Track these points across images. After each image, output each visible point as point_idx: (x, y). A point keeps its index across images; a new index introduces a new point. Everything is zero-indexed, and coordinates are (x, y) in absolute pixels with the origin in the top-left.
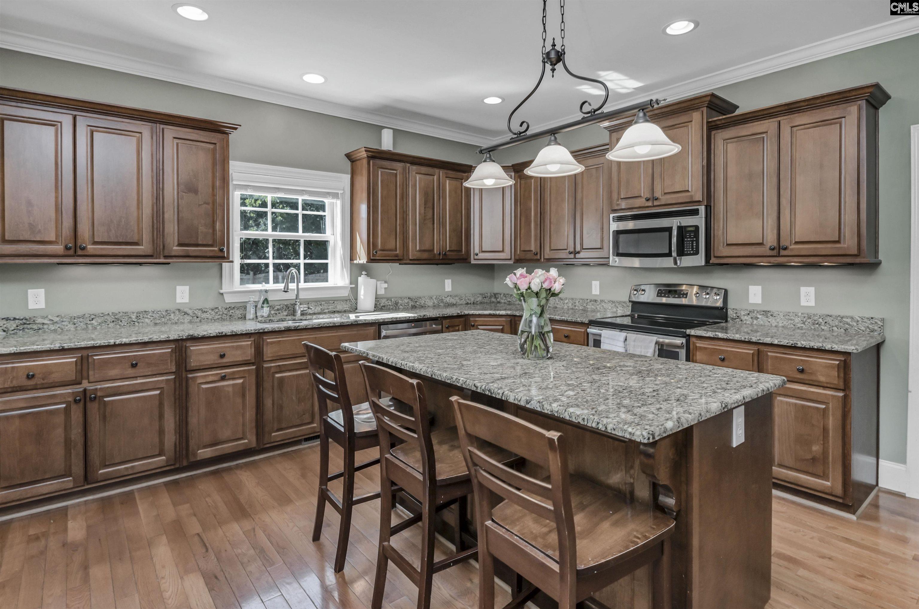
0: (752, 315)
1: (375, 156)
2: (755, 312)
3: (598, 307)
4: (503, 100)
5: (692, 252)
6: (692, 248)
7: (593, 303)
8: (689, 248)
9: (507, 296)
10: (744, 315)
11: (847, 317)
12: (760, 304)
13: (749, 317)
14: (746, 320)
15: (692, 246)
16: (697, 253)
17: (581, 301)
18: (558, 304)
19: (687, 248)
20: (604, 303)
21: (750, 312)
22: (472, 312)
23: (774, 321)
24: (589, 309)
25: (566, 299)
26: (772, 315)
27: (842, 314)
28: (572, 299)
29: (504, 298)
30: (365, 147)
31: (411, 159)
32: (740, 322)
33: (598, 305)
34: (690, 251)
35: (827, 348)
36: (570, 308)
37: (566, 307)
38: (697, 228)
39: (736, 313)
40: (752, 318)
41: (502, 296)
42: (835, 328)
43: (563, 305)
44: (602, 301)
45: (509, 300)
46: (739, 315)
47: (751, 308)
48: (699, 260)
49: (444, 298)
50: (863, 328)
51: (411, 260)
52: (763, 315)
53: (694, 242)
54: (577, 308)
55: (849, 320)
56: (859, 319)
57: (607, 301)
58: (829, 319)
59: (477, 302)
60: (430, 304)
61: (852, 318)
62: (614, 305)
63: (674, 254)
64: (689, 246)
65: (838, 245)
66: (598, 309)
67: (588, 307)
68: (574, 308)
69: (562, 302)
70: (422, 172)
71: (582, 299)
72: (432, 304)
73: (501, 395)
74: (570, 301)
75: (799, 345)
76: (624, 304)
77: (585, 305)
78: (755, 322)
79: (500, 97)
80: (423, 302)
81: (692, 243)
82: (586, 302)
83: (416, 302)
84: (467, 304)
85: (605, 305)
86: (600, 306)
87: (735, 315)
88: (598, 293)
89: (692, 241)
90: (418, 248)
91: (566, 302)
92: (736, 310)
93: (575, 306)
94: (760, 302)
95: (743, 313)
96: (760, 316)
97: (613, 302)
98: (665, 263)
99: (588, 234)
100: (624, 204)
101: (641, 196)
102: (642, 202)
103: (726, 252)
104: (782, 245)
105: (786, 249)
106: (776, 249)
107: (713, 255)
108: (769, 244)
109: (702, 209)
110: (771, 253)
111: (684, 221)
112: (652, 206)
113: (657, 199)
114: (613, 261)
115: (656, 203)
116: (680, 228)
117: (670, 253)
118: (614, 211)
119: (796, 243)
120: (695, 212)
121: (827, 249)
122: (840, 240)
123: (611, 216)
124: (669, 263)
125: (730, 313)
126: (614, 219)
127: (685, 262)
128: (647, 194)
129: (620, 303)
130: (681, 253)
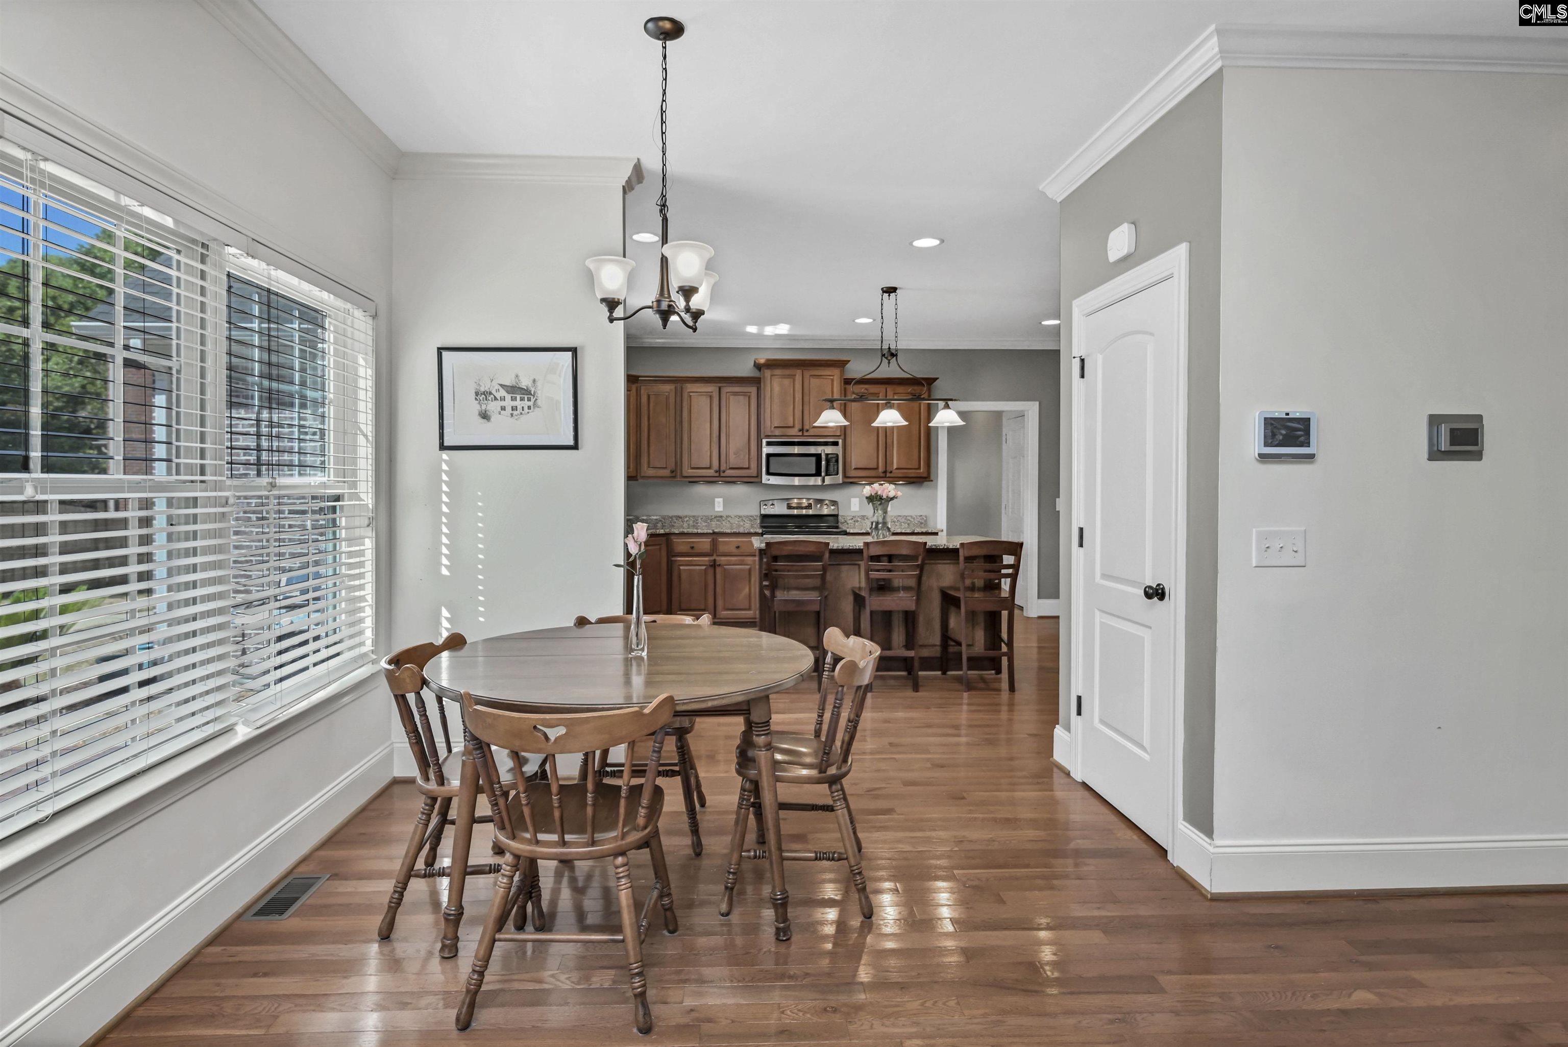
0: (854, 519)
2: (857, 517)
5: (833, 473)
6: (834, 470)
7: (719, 518)
10: (849, 520)
12: (857, 511)
14: (850, 523)
15: (834, 468)
16: (836, 474)
17: (708, 518)
18: (675, 522)
20: (729, 519)
21: (853, 516)
25: (686, 517)
27: (906, 514)
28: (694, 517)
32: (847, 525)
33: (724, 520)
36: (691, 525)
37: (685, 525)
38: (837, 456)
39: (844, 518)
40: (854, 521)
42: (903, 524)
43: (682, 523)
44: (727, 516)
46: (846, 519)
47: (853, 514)
48: (839, 478)
52: (862, 518)
53: (836, 466)
54: (699, 525)
56: (915, 517)
57: (733, 516)
58: (899, 518)
61: (911, 517)
62: (740, 520)
63: (823, 474)
64: (831, 469)
65: (918, 471)
66: (724, 524)
67: (712, 523)
68: (695, 525)
69: (680, 520)
71: (705, 516)
74: (691, 518)
76: (753, 518)
77: (714, 521)
78: (857, 524)
85: (730, 521)
87: (843, 520)
88: (721, 509)
89: (834, 465)
92: (844, 515)
93: (697, 523)
94: (858, 509)
95: (849, 518)
96: (859, 520)
97: (740, 517)
98: (816, 481)
99: (735, 454)
100: (777, 432)
101: (793, 427)
102: (794, 431)
103: (853, 473)
104: (889, 469)
105: (891, 472)
106: (885, 472)
107: (845, 476)
108: (881, 469)
109: (840, 441)
110: (882, 475)
111: (829, 450)
112: (803, 436)
113: (807, 431)
114: (765, 479)
115: (806, 434)
116: (827, 455)
117: (818, 474)
118: (767, 436)
119: (897, 469)
120: (835, 444)
121: (912, 473)
122: (919, 468)
123: (764, 441)
124: (818, 481)
125: (840, 518)
126: (769, 444)
127: (828, 480)
128: (798, 426)
129: (747, 517)
130: (827, 475)
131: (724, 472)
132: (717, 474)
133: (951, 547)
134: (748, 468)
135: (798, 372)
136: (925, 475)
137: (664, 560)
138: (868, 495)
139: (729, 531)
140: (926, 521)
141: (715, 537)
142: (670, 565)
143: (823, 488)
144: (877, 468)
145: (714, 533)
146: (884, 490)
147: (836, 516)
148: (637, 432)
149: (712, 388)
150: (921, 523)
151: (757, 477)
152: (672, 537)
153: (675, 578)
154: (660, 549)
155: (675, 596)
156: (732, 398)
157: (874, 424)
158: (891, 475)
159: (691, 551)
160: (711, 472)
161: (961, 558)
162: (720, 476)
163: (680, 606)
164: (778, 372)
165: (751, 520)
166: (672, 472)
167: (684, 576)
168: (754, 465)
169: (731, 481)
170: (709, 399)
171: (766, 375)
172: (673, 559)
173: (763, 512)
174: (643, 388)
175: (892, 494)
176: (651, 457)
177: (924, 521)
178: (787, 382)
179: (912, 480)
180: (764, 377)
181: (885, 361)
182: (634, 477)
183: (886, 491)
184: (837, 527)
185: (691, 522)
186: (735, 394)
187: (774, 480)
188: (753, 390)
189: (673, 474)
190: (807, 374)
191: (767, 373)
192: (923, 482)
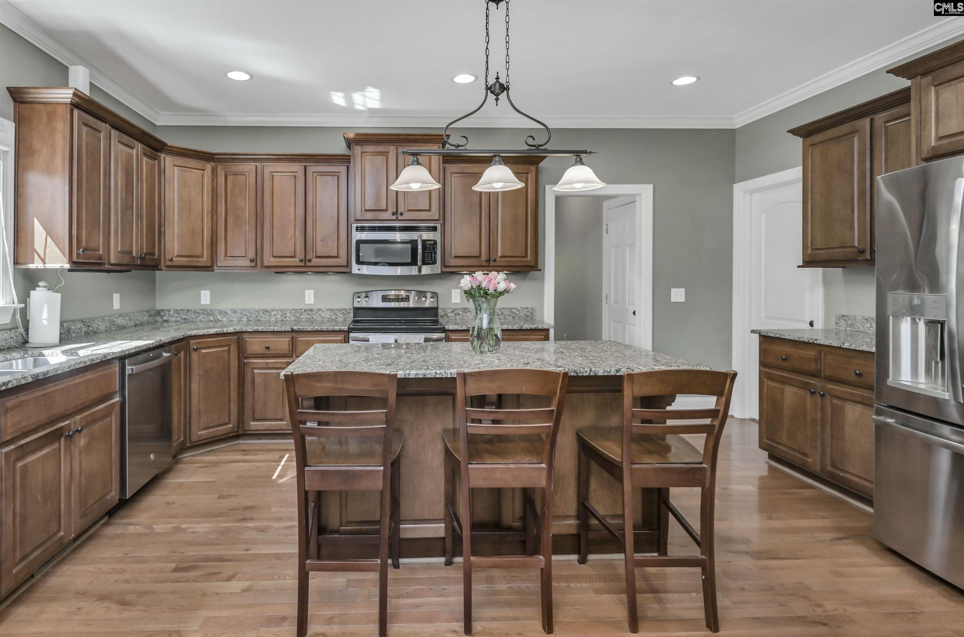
0: (455, 312)
1: (80, 105)
2: (458, 310)
3: (314, 316)
4: (252, 77)
5: (431, 262)
6: (431, 259)
7: (308, 312)
8: (429, 259)
9: (180, 312)
10: (450, 313)
11: (514, 309)
12: (459, 303)
13: (454, 314)
14: (451, 316)
15: (431, 256)
16: (434, 263)
17: (293, 311)
18: (261, 317)
19: (427, 259)
20: (321, 312)
21: (454, 309)
22: (195, 332)
23: (470, 315)
24: (303, 319)
25: (273, 310)
26: (469, 311)
27: (511, 307)
28: (282, 310)
29: (176, 315)
30: (76, 89)
31: (116, 120)
32: (447, 319)
33: (314, 314)
34: (429, 261)
35: (540, 328)
36: (278, 319)
37: (273, 319)
38: (435, 242)
39: (444, 311)
40: (455, 314)
41: (171, 313)
42: (507, 317)
43: (268, 317)
44: (319, 310)
45: (184, 317)
46: (446, 313)
47: (454, 307)
48: (437, 269)
49: (115, 319)
50: (522, 315)
51: (112, 265)
52: (463, 311)
53: (433, 254)
54: (287, 319)
55: (514, 311)
56: (520, 309)
57: (324, 310)
58: (504, 311)
59: (144, 322)
60: (102, 328)
61: (517, 309)
62: (332, 312)
63: (419, 263)
64: (429, 257)
65: (525, 259)
66: (315, 318)
67: (302, 317)
68: (284, 319)
69: (267, 314)
70: (124, 142)
71: (294, 310)
72: (104, 328)
73: (589, 372)
74: (279, 312)
75: (524, 328)
76: (344, 312)
77: (298, 315)
78: (458, 317)
79: (248, 73)
80: (96, 326)
81: (431, 255)
82: (300, 312)
83: (89, 326)
84: (136, 325)
85: (322, 314)
86: (316, 315)
87: (443, 313)
88: (312, 302)
89: (431, 253)
90: (119, 249)
91: (273, 314)
92: (444, 309)
93: (286, 317)
94: (459, 301)
95: (448, 311)
96: (461, 313)
97: (332, 310)
98: (411, 270)
99: (322, 241)
100: (369, 216)
101: (386, 210)
102: (387, 215)
103: (453, 262)
104: (492, 258)
105: (495, 261)
106: (488, 261)
107: (444, 265)
108: (484, 257)
109: (439, 226)
110: (485, 264)
111: (426, 236)
112: (397, 220)
113: (402, 214)
114: (355, 269)
115: (400, 218)
116: (424, 242)
117: (414, 262)
118: (357, 220)
119: (501, 257)
120: (434, 229)
121: (518, 261)
122: (526, 256)
123: (354, 226)
124: (413, 271)
125: (440, 312)
126: (357, 229)
127: (426, 270)
128: (392, 209)
129: (339, 310)
130: (424, 263)
131: (310, 261)
132: (303, 264)
133: (601, 373)
134: (337, 257)
135: (392, 149)
136: (532, 264)
137: (234, 363)
138: (467, 288)
139: (310, 328)
140: (532, 313)
141: (294, 335)
142: (242, 368)
143: (420, 278)
144: (479, 257)
145: (293, 331)
146: (490, 281)
147: (436, 309)
148: (212, 216)
149: (297, 167)
150: (527, 316)
151: (347, 266)
152: (245, 336)
153: (248, 384)
154: (229, 351)
155: (248, 404)
156: (318, 178)
157: (476, 188)
158: (495, 264)
159: (266, 352)
160: (295, 261)
161: (627, 399)
162: (305, 266)
163: (254, 416)
164: (370, 148)
165: (343, 314)
166: (252, 261)
167: (258, 380)
168: (343, 253)
169: (321, 271)
170: (293, 179)
171: (356, 152)
172: (246, 361)
173: (356, 305)
174: (219, 167)
175: (502, 286)
176: (228, 245)
177: (530, 315)
178: (380, 160)
179: (518, 269)
180: (354, 154)
181: (491, 97)
182: (208, 267)
183: (493, 282)
184: (436, 322)
185: (279, 317)
186: (323, 174)
187: (366, 270)
188: (342, 169)
189: (253, 264)
190: (401, 150)
191: (358, 150)
192: (528, 272)
